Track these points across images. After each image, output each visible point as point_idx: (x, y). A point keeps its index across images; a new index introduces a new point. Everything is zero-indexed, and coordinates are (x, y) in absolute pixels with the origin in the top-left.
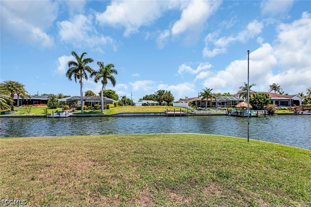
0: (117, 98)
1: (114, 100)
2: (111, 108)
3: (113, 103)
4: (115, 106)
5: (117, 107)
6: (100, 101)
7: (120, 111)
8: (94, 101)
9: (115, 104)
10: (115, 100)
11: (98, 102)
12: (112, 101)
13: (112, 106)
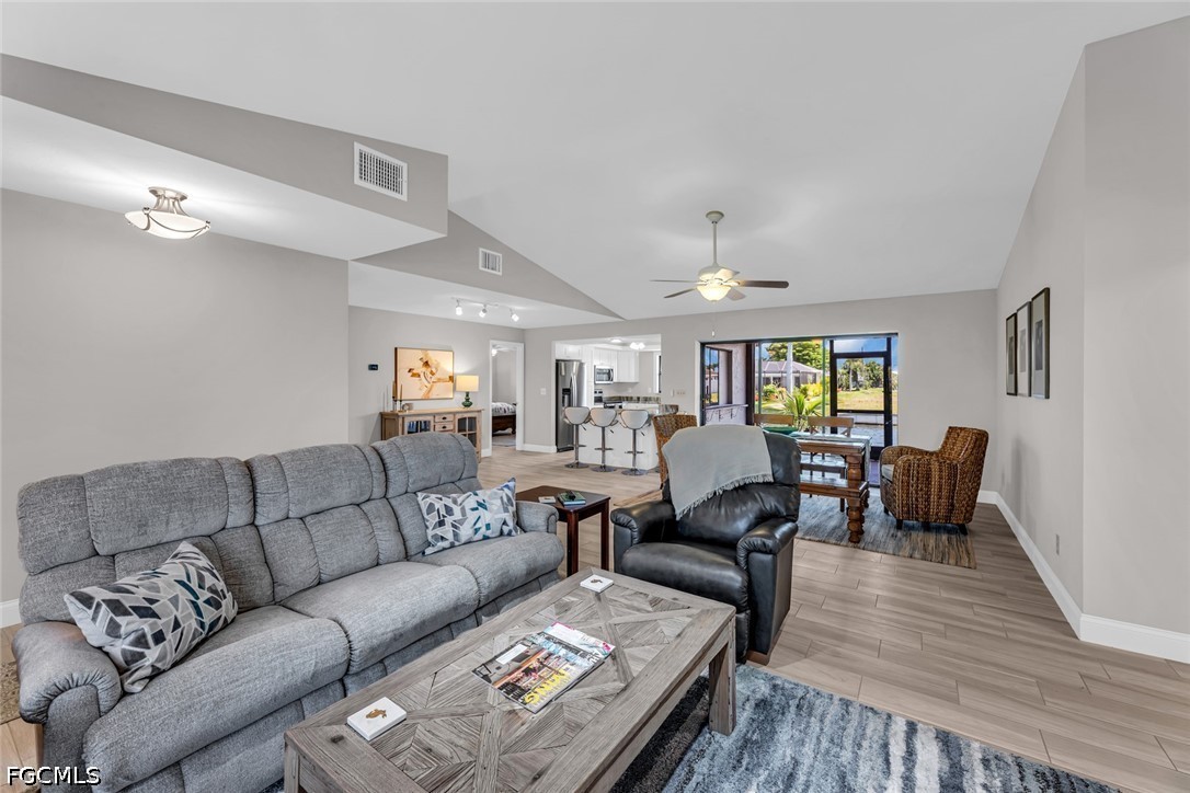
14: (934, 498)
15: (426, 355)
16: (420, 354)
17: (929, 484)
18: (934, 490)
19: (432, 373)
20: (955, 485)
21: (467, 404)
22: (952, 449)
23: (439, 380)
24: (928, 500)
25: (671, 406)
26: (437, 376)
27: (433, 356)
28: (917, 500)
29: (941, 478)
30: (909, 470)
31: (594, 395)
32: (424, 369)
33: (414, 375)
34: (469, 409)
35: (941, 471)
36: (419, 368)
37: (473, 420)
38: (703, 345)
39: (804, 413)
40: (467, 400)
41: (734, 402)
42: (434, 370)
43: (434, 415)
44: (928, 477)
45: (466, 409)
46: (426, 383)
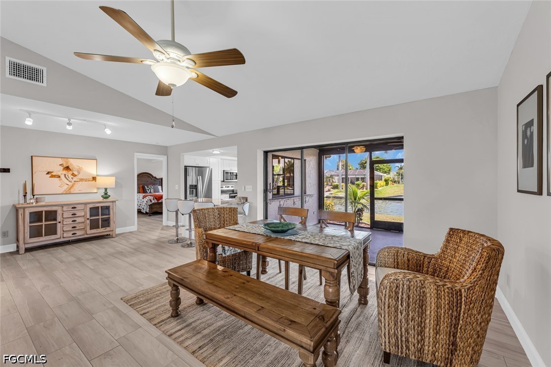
0: (389, 170)
1: (385, 175)
2: (380, 187)
3: (383, 179)
4: (386, 184)
5: (389, 185)
6: (363, 176)
7: (396, 193)
8: (355, 176)
9: (386, 181)
10: (385, 172)
11: (359, 178)
12: (382, 176)
13: (382, 184)
14: (429, 332)
15: (67, 162)
16: (60, 161)
17: (422, 313)
18: (430, 322)
19: (73, 175)
20: (458, 318)
21: (106, 196)
22: (454, 256)
23: (82, 180)
24: (421, 333)
25: (243, 198)
26: (80, 177)
27: (74, 163)
28: (407, 330)
29: (438, 307)
30: (397, 293)
31: (220, 189)
32: (65, 172)
33: (52, 176)
34: (107, 200)
35: (438, 297)
36: (59, 170)
37: (108, 208)
38: (266, 153)
39: (357, 199)
40: (106, 194)
41: (307, 194)
42: (76, 173)
43: (62, 206)
44: (422, 305)
45: (105, 200)
46: (67, 182)
